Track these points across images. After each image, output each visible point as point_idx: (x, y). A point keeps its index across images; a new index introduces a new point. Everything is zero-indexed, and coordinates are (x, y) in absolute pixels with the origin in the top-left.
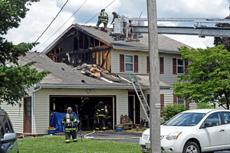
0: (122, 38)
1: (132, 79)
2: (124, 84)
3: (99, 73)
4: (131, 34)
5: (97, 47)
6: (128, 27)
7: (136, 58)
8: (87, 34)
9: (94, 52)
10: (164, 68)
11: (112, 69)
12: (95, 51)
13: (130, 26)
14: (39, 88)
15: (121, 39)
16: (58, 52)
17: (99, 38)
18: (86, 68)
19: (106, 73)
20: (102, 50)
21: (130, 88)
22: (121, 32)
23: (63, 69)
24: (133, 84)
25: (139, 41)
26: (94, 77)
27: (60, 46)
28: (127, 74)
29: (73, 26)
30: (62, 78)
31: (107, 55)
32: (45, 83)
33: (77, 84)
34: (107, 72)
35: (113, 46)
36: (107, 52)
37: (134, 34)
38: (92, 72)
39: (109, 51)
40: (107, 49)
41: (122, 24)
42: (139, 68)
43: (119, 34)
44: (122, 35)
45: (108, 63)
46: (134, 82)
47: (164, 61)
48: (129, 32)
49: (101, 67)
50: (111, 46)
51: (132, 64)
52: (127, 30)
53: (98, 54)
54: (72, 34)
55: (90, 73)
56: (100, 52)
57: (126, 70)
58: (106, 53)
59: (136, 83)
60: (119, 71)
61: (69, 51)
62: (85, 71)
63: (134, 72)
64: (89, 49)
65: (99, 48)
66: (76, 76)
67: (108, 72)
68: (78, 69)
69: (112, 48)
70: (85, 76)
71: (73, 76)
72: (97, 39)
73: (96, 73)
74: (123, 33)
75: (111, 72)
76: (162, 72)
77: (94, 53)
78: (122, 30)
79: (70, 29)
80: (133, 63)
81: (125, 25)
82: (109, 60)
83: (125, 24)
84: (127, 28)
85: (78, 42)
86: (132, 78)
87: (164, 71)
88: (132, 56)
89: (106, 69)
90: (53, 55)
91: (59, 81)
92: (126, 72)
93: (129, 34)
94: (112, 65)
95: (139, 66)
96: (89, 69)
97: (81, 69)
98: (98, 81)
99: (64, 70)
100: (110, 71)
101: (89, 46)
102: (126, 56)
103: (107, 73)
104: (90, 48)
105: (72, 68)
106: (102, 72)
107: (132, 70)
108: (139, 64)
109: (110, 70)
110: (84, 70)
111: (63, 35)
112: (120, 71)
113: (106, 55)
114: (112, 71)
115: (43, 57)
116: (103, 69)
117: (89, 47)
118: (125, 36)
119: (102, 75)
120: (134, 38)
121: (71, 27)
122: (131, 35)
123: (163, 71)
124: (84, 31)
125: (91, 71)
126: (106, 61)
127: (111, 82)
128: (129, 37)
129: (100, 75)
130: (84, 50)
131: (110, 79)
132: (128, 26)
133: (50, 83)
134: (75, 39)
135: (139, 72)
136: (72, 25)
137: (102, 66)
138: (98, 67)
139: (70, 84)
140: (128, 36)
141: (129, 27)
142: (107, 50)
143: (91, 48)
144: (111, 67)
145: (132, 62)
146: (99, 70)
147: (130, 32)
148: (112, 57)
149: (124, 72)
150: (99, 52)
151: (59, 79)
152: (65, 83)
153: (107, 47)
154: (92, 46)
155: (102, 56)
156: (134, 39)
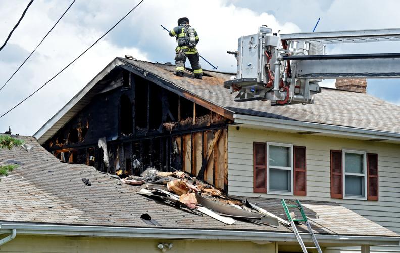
0: (262, 94)
1: (292, 214)
2: (267, 228)
3: (194, 194)
4: (289, 80)
5: (187, 121)
6: (279, 60)
7: (300, 152)
8: (160, 84)
9: (179, 136)
10: (380, 184)
11: (230, 183)
12: (182, 132)
13: (287, 57)
14: (11, 233)
15: (258, 96)
16: (74, 138)
17: (193, 95)
18: (156, 180)
19: (213, 196)
20: (203, 129)
21: (283, 240)
22: (259, 74)
23: (87, 183)
24: (294, 227)
25: (310, 102)
26: (178, 205)
27: (80, 120)
28: (275, 200)
29: (119, 63)
30: (81, 207)
31: (218, 142)
32: (30, 220)
33: (126, 224)
34: (215, 194)
35: (235, 116)
36: (216, 135)
37: (296, 80)
38: (173, 192)
39: (222, 132)
40: (215, 127)
41: (263, 51)
42: (308, 183)
43: (253, 81)
44: (262, 83)
45: (220, 167)
46: (296, 223)
47: (379, 164)
48: (281, 75)
49: (197, 178)
50: (228, 117)
51: (288, 172)
52: (277, 69)
53: (190, 143)
54: (115, 86)
55: (167, 193)
56: (196, 136)
57: (271, 188)
58: (213, 138)
59: (303, 226)
60: (251, 190)
61: (107, 135)
62: (151, 190)
63: (295, 194)
64: (164, 128)
65: (194, 123)
66: (125, 203)
67: (218, 193)
68: (131, 184)
69: (233, 122)
70: (153, 202)
71: (116, 201)
72: (188, 97)
73: (183, 195)
74: (263, 79)
75: (229, 193)
76: (373, 197)
77: (179, 140)
78: (262, 70)
79: (109, 71)
80: (291, 168)
81: (269, 53)
82: (223, 157)
83: (269, 50)
84: (277, 62)
85: (134, 108)
86: (291, 209)
87: (380, 194)
88: (288, 149)
89: (214, 184)
90: (61, 149)
91: (74, 214)
92: (271, 194)
93: (281, 81)
94: (230, 172)
95: (308, 178)
96: (164, 181)
97: (140, 185)
98: (190, 216)
99: (90, 185)
100: (225, 191)
101: (164, 118)
102: (271, 146)
103: (217, 196)
104: (167, 124)
105: (114, 179)
106: (202, 191)
107: (288, 189)
108: (308, 173)
109: (226, 186)
110: (147, 185)
111: (91, 90)
112: (255, 192)
113: (212, 142)
114: (230, 188)
115: (29, 148)
116: (205, 185)
117: (164, 122)
118: (269, 88)
119: (201, 202)
120: (296, 94)
121: (113, 66)
122: (288, 84)
123: (376, 194)
124: (150, 74)
125: (171, 188)
126: (214, 162)
127: (230, 221)
128: (282, 89)
129: (195, 201)
130: (150, 131)
131: (224, 214)
132: (280, 56)
133: (44, 221)
134: (125, 98)
135: (310, 195)
136: (114, 61)
137: (201, 177)
138: (189, 179)
139: (107, 223)
140: (280, 87)
141: (284, 59)
142: (216, 130)
143: (170, 125)
144: (229, 177)
145: (289, 166)
146: (194, 187)
147: (285, 74)
148: (230, 150)
149: (265, 193)
150: (194, 135)
151: (74, 210)
152: (93, 222)
153: (216, 119)
154: (172, 119)
155: (200, 148)
156: (295, 96)
